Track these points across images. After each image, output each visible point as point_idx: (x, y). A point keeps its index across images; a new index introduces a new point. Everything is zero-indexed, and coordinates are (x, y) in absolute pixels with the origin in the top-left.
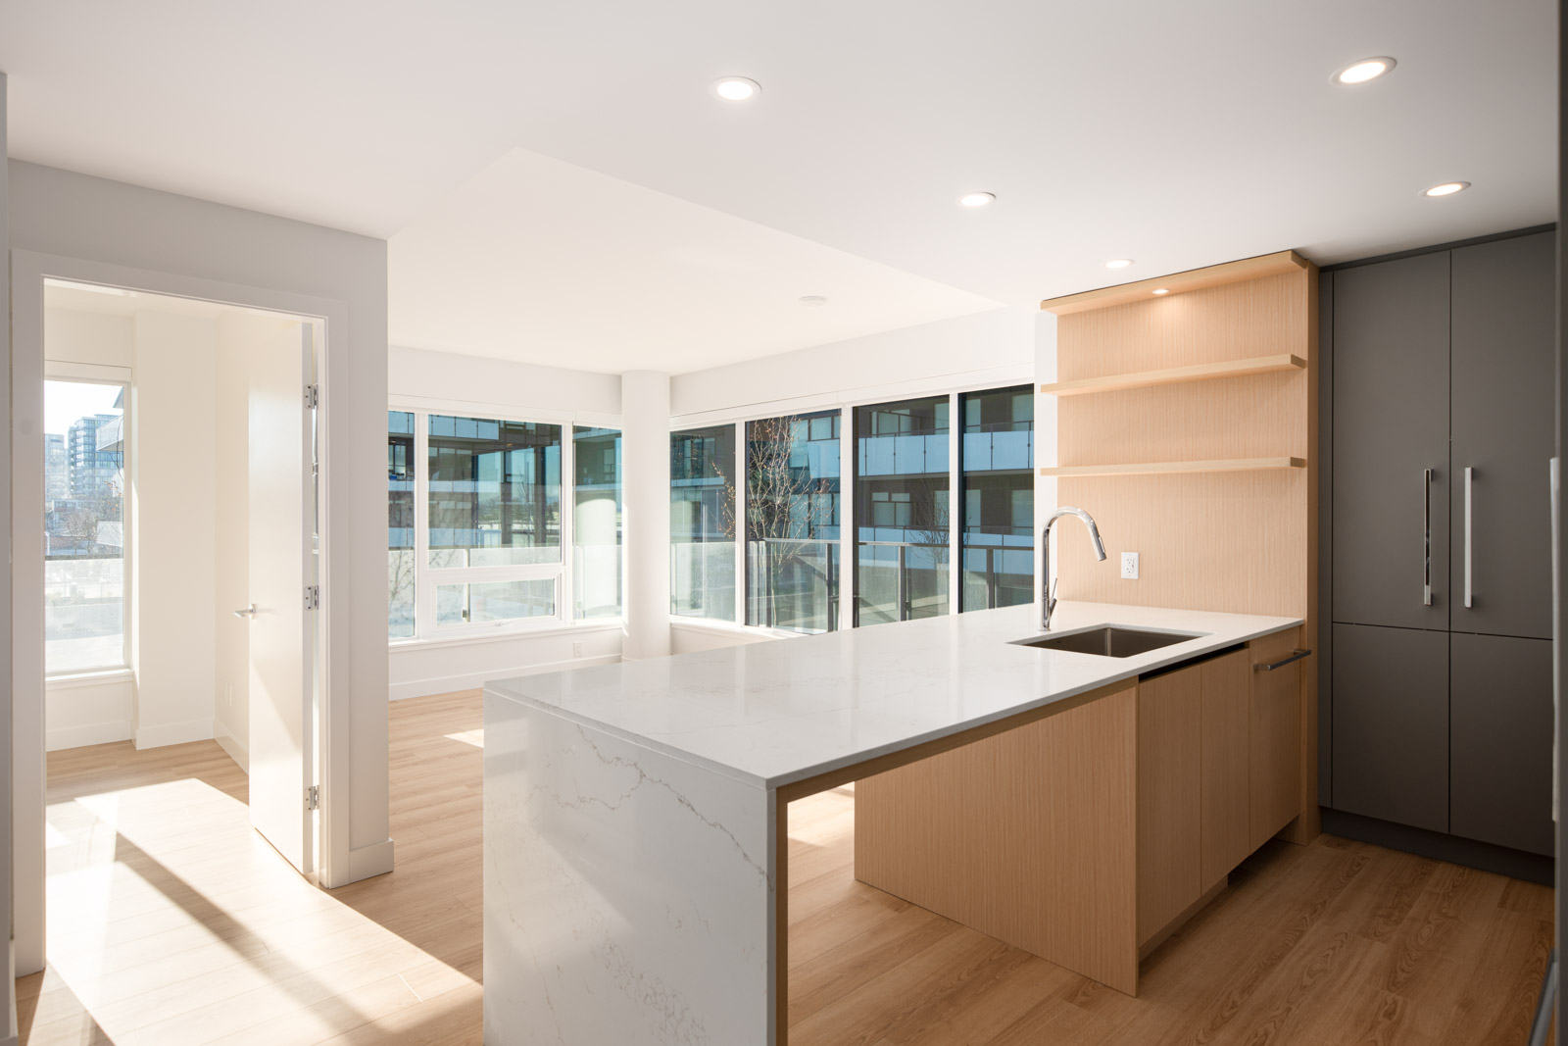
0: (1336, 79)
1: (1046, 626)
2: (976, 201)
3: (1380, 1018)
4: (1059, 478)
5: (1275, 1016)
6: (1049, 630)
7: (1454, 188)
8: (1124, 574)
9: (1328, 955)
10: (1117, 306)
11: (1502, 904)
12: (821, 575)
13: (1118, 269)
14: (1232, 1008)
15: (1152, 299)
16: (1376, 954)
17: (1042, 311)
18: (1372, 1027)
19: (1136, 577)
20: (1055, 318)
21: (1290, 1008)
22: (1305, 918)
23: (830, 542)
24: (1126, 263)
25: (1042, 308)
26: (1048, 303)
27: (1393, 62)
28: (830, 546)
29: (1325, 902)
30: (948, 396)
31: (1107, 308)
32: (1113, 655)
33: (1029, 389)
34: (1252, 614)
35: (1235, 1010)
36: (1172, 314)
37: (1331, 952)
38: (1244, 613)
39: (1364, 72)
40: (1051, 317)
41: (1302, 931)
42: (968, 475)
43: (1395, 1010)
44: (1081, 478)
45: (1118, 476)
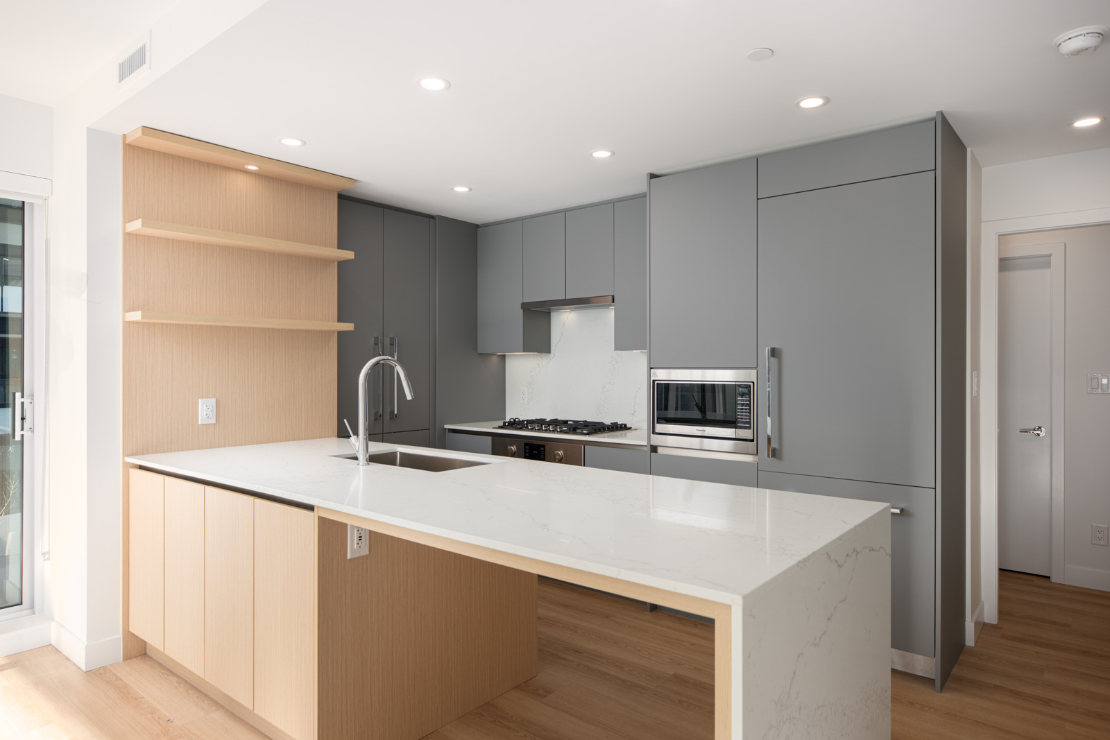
8: (202, 419)
10: (195, 161)
19: (215, 422)
44: (154, 324)
45: (196, 326)
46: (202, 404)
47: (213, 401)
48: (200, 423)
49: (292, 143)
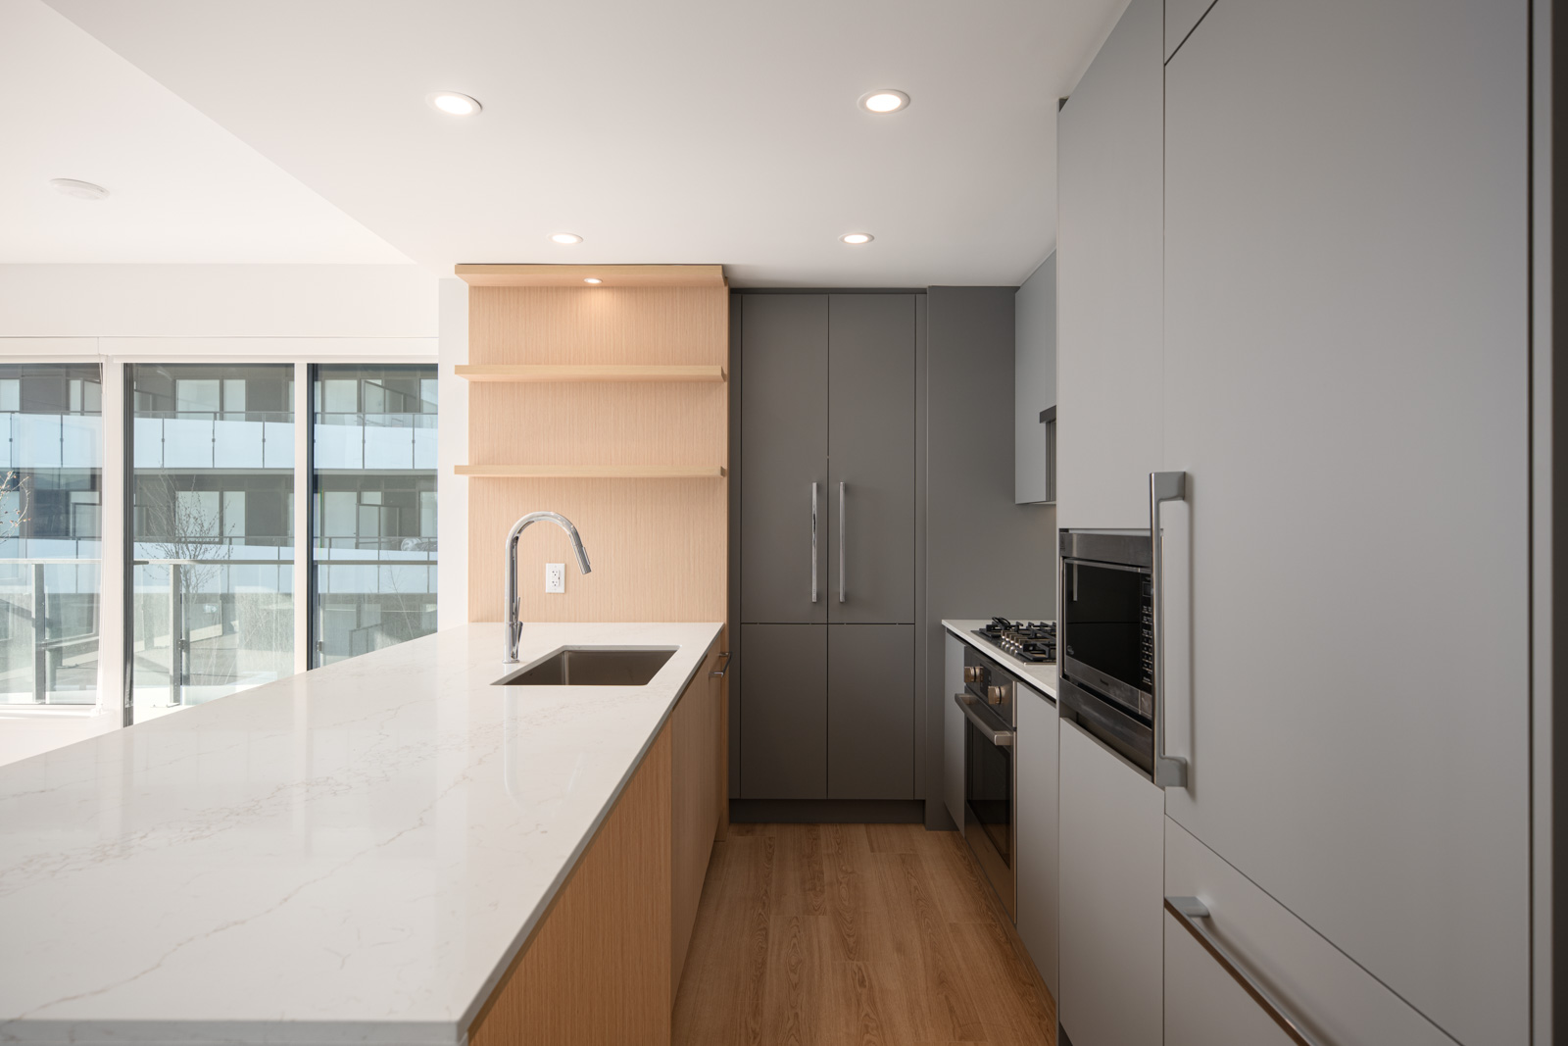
0: (863, 104)
1: (514, 656)
2: (454, 105)
3: (859, 990)
4: (471, 479)
5: (791, 1029)
6: (518, 661)
7: (863, 239)
8: (549, 588)
9: (795, 945)
10: (541, 288)
11: (872, 850)
12: (22, 612)
13: (563, 245)
14: (755, 1038)
15: (583, 288)
16: (823, 927)
17: (456, 277)
18: (859, 1002)
19: (563, 591)
20: (466, 287)
21: (797, 1014)
22: (760, 914)
23: (40, 561)
24: (572, 240)
25: (456, 273)
26: (463, 268)
27: (907, 99)
28: (40, 569)
29: (766, 891)
30: (292, 365)
31: (530, 288)
32: (572, 683)
33: (431, 370)
34: (679, 621)
35: (758, 1040)
36: (599, 307)
37: (795, 940)
38: (671, 621)
39: (885, 103)
40: (462, 286)
41: (765, 928)
42: (319, 473)
43: (863, 977)
44: (499, 478)
45: (543, 478)
46: (549, 568)
47: (561, 567)
48: (547, 591)
49: (565, 240)
